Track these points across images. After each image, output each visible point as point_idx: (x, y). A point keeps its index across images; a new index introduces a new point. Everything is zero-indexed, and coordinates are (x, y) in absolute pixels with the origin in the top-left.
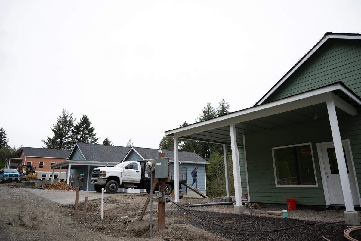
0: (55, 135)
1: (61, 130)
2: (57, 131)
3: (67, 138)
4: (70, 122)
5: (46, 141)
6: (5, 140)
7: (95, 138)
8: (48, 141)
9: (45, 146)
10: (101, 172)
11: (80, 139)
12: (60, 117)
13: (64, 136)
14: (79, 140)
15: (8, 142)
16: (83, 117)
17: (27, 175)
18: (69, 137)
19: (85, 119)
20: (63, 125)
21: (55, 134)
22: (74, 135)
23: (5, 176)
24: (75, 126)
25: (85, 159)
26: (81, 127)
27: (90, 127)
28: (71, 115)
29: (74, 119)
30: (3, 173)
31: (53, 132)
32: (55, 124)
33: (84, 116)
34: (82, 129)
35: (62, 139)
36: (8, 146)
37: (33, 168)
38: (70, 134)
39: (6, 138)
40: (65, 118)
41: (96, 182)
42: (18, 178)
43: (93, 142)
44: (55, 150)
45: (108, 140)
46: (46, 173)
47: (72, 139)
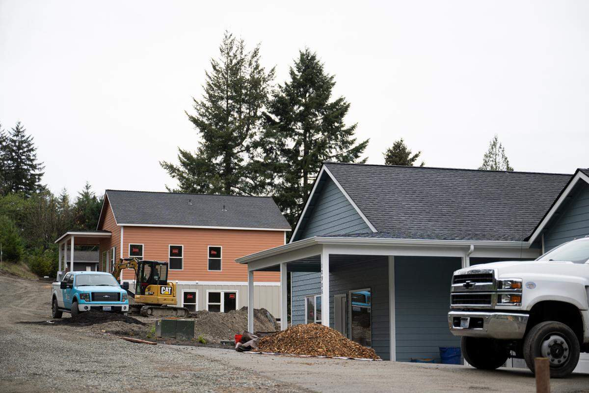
0: (204, 141)
1: (225, 120)
2: (210, 124)
3: (248, 149)
4: (256, 83)
5: (177, 164)
6: (34, 167)
7: (352, 142)
8: (184, 164)
9: (175, 184)
10: (500, 284)
11: (296, 152)
12: (214, 67)
13: (238, 141)
14: (292, 154)
15: (41, 175)
16: (298, 61)
17: (143, 293)
18: (256, 145)
19: (307, 67)
20: (231, 98)
21: (205, 137)
22: (273, 135)
23: (78, 297)
24: (271, 98)
25: (374, 230)
26: (294, 101)
27: (331, 100)
28: (255, 54)
29: (266, 72)
30: (71, 287)
31: (198, 130)
32: (202, 96)
33: (302, 55)
34: (302, 108)
35: (229, 155)
36: (44, 188)
37: (158, 267)
38: (257, 131)
39: (34, 163)
40: (234, 69)
41: (481, 326)
42: (123, 306)
43: (346, 159)
44: (210, 197)
45: (404, 149)
46: (197, 286)
47: (266, 151)
